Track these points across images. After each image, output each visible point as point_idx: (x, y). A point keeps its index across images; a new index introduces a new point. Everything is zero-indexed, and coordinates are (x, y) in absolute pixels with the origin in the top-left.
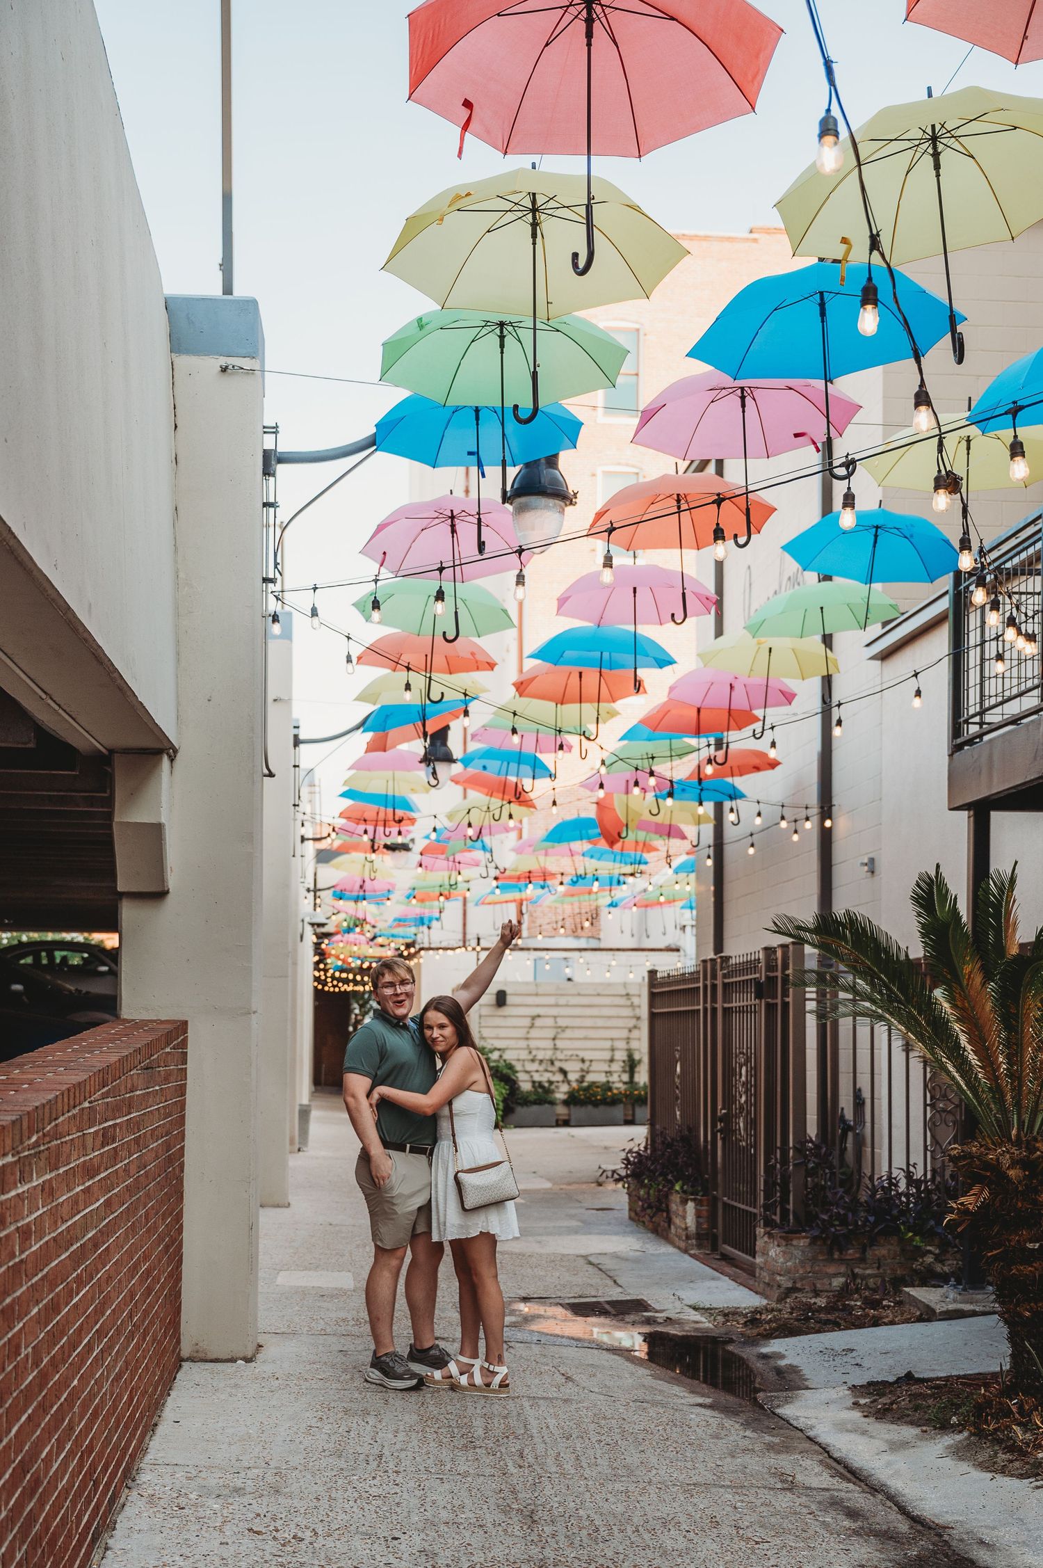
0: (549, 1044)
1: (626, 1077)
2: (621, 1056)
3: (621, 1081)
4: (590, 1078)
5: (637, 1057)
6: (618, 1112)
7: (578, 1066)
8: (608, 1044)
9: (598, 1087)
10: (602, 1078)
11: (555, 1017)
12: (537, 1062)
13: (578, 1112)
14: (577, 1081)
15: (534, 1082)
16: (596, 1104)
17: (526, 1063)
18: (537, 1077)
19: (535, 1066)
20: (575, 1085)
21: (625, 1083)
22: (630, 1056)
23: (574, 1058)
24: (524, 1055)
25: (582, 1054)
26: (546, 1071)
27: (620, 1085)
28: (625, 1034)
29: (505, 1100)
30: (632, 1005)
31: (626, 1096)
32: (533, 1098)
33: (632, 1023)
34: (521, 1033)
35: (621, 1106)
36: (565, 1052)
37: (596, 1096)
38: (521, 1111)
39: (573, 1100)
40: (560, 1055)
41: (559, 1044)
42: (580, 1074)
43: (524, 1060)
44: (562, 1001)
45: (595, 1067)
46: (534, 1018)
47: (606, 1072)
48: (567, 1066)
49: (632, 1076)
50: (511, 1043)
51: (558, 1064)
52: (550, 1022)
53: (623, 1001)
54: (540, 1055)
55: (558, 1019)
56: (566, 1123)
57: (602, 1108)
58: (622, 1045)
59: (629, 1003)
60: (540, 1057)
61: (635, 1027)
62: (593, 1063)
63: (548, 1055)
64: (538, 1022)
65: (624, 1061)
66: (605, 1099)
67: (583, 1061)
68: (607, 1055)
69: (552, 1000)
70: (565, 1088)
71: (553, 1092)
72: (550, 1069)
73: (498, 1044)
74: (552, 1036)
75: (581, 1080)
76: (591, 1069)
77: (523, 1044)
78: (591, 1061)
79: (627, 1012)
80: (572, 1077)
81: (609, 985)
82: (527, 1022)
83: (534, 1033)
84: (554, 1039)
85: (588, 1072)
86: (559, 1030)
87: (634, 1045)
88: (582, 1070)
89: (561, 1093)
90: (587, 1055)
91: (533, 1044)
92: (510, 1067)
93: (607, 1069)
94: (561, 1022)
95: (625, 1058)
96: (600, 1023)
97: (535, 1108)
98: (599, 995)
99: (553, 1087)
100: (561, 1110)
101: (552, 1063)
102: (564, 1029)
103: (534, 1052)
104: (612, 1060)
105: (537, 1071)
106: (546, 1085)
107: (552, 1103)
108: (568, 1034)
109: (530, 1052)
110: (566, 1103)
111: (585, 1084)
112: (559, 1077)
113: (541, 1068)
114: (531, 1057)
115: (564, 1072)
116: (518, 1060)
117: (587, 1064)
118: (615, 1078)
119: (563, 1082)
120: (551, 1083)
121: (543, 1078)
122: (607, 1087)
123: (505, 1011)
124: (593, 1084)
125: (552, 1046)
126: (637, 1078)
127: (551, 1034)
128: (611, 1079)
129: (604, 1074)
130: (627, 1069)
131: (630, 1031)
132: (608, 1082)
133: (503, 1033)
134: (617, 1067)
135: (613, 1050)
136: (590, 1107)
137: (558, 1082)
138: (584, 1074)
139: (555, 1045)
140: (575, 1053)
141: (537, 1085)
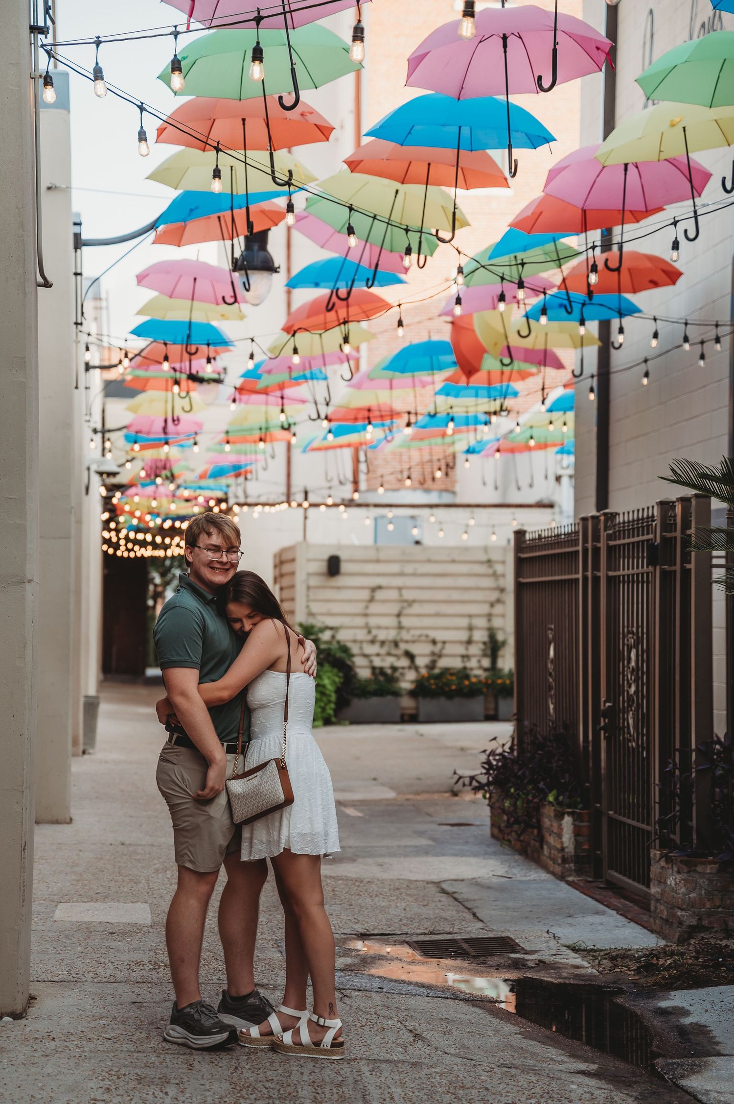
0: (392, 622)
1: (486, 663)
2: (480, 636)
3: (481, 667)
4: (443, 663)
5: (500, 637)
6: (477, 705)
7: (428, 648)
8: (464, 622)
9: (452, 674)
10: (457, 664)
11: (400, 589)
12: (378, 644)
13: (427, 706)
14: (427, 667)
15: (374, 668)
16: (450, 695)
17: (365, 645)
18: (377, 662)
19: (375, 649)
20: (424, 672)
21: (486, 670)
22: (492, 637)
23: (423, 638)
24: (361, 635)
25: (433, 634)
26: (389, 654)
27: (480, 672)
28: (485, 609)
29: (338, 691)
30: (495, 575)
31: (486, 685)
32: (373, 687)
33: (494, 595)
34: (359, 608)
35: (481, 699)
36: (413, 632)
37: (450, 686)
38: (359, 705)
39: (421, 690)
40: (405, 635)
41: (405, 621)
42: (430, 658)
43: (361, 642)
44: (409, 569)
45: (449, 649)
46: (374, 589)
47: (463, 657)
48: (414, 649)
49: (494, 662)
50: (347, 621)
51: (403, 646)
52: (393, 594)
53: (483, 569)
54: (382, 635)
55: (404, 592)
56: (413, 719)
57: (457, 700)
58: (482, 622)
59: (490, 571)
60: (381, 637)
61: (498, 601)
62: (447, 646)
63: (392, 635)
64: (379, 595)
65: (485, 643)
66: (461, 689)
67: (434, 642)
68: (463, 636)
69: (395, 568)
70: (411, 675)
71: (397, 680)
72: (394, 651)
73: (331, 621)
74: (396, 611)
75: (432, 666)
76: (445, 652)
77: (360, 621)
78: (444, 642)
79: (489, 582)
80: (421, 662)
81: (466, 549)
82: (365, 595)
83: (374, 608)
84: (399, 616)
85: (440, 656)
86: (405, 604)
87: (497, 623)
88: (433, 654)
89: (407, 681)
90: (439, 636)
91: (373, 621)
92: (345, 649)
93: (464, 652)
94: (408, 595)
95: (486, 639)
96: (455, 595)
97: (375, 700)
98: (453, 561)
99: (397, 674)
100: (407, 703)
101: (396, 644)
102: (411, 603)
103: (374, 632)
104: (469, 642)
105: (378, 655)
106: (389, 671)
107: (397, 694)
108: (416, 609)
109: (369, 632)
110: (413, 694)
111: (437, 671)
112: (404, 662)
113: (383, 651)
114: (369, 638)
115: (410, 656)
116: (355, 641)
117: (439, 646)
118: (473, 663)
119: (410, 667)
120: (394, 669)
121: (386, 663)
122: (464, 674)
123: (339, 581)
124: (446, 671)
125: (396, 624)
126: (500, 664)
127: (394, 609)
128: (468, 665)
129: (460, 659)
130: (489, 652)
131: (492, 605)
132: (465, 668)
133: (336, 608)
134: (475, 650)
135: (470, 629)
136: (442, 700)
137: (403, 668)
138: (435, 658)
139: (400, 623)
140: (425, 632)
141: (377, 671)
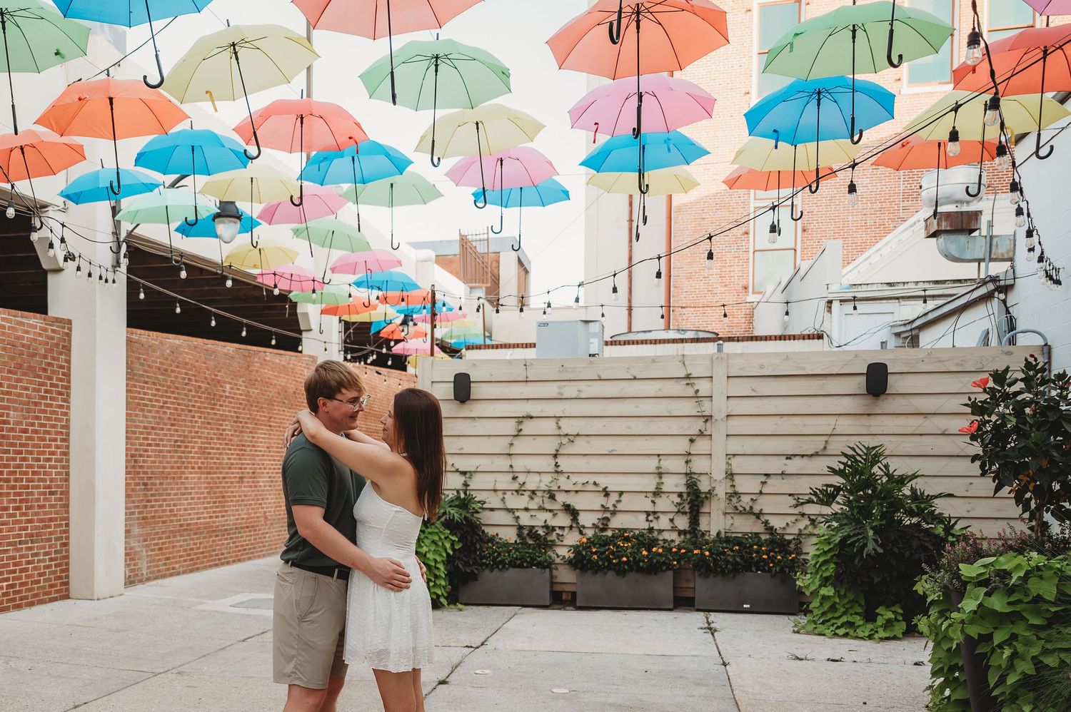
0: (547, 464)
1: (683, 523)
2: (674, 484)
3: (674, 529)
4: (617, 522)
5: (704, 486)
6: (663, 586)
7: (597, 501)
8: (651, 465)
9: (627, 539)
10: (638, 523)
11: (558, 418)
12: (527, 494)
13: (594, 584)
14: (595, 526)
15: (520, 528)
16: (620, 571)
17: (509, 493)
18: (525, 520)
19: (522, 501)
20: (590, 533)
21: (680, 533)
22: (692, 486)
23: (592, 488)
24: (504, 482)
25: (604, 481)
26: (541, 509)
27: (674, 536)
28: (682, 445)
30: (697, 396)
31: (680, 557)
33: (695, 426)
34: (500, 445)
35: (670, 574)
36: (574, 478)
37: (619, 557)
38: (490, 578)
39: (580, 561)
40: (564, 483)
41: (565, 464)
42: (600, 515)
43: (504, 492)
44: (570, 391)
45: (628, 503)
46: (521, 420)
47: (648, 513)
48: (577, 502)
49: (694, 521)
50: (484, 463)
51: (561, 498)
52: (549, 426)
53: (679, 388)
54: (533, 483)
55: (562, 423)
56: (570, 601)
57: (632, 576)
58: (678, 465)
59: (691, 392)
60: (531, 486)
61: (701, 434)
62: (624, 497)
63: (545, 482)
64: (528, 427)
65: (680, 495)
66: (637, 562)
67: (606, 493)
68: (650, 484)
69: (551, 390)
70: (572, 538)
71: (553, 544)
72: (547, 506)
74: (554, 452)
75: (604, 525)
76: (620, 507)
77: (503, 463)
78: (621, 493)
79: (688, 408)
80: (587, 520)
81: (654, 361)
82: (510, 427)
83: (521, 446)
84: (555, 456)
85: (614, 513)
86: (565, 440)
87: (699, 465)
88: (604, 509)
89: (565, 548)
90: (614, 484)
91: (519, 464)
93: (650, 508)
94: (568, 427)
95: (683, 489)
96: (637, 427)
97: (512, 573)
98: (635, 378)
99: (553, 537)
100: (566, 576)
101: (552, 497)
102: (573, 438)
103: (521, 478)
104: (657, 493)
105: (527, 509)
106: (541, 532)
107: (548, 565)
108: (581, 446)
109: (515, 478)
110: (573, 564)
111: (609, 533)
112: (563, 520)
113: (533, 505)
114: (516, 486)
115: (573, 512)
116: (495, 491)
117: (614, 497)
118: (664, 523)
119: (571, 527)
120: (549, 529)
121: (540, 519)
122: (646, 540)
123: (471, 409)
124: (622, 534)
125: (552, 468)
126: (703, 526)
127: (550, 446)
128: (655, 525)
129: (644, 516)
130: (687, 510)
131: (692, 441)
132: (651, 530)
134: (665, 504)
135: (660, 475)
136: (611, 575)
137: (562, 528)
138: (608, 515)
139: (557, 465)
140: (592, 479)
141: (526, 532)
